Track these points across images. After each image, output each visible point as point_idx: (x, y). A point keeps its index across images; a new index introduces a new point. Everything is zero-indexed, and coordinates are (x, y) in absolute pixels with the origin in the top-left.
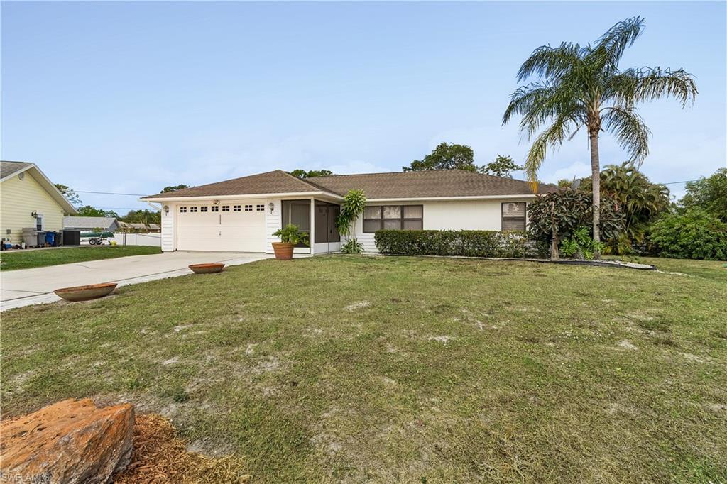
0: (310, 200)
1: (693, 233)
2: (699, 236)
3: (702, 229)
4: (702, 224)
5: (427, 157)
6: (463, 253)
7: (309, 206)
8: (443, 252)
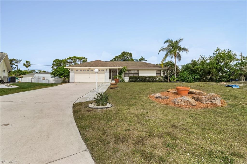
0: (117, 69)
1: (184, 77)
2: (185, 78)
3: (186, 76)
4: (186, 75)
5: (119, 55)
6: (149, 81)
7: (117, 70)
8: (145, 81)
